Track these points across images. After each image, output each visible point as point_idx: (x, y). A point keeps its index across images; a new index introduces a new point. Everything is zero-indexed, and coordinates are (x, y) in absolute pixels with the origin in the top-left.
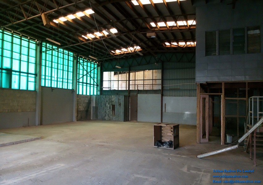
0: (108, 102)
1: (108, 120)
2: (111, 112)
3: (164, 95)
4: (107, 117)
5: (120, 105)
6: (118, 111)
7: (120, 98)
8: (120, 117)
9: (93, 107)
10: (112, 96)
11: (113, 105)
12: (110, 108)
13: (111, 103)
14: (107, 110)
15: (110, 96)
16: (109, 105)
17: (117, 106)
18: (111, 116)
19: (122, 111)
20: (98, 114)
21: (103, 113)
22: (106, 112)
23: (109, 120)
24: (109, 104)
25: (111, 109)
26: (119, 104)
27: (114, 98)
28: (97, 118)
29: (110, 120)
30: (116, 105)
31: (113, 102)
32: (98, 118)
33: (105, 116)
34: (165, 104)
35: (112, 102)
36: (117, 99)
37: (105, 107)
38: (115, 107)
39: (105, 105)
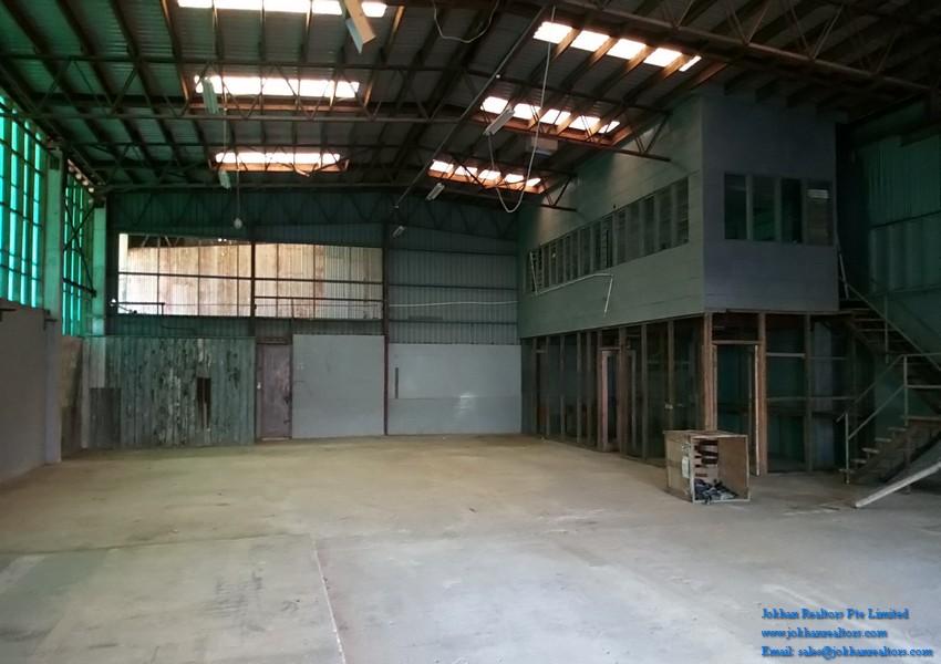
0: (175, 367)
1: (177, 442)
2: (192, 409)
3: (391, 340)
4: (170, 431)
5: (236, 376)
6: (226, 403)
7: (238, 351)
8: (236, 428)
9: (93, 391)
10: (195, 343)
11: (200, 381)
12: (185, 393)
13: (190, 372)
14: (170, 400)
15: (184, 343)
16: (178, 382)
17: (222, 382)
18: (192, 427)
19: (245, 403)
20: (123, 422)
21: (146, 415)
22: (163, 410)
23: (183, 442)
24: (178, 375)
25: (193, 398)
26: (232, 372)
27: (205, 350)
28: (118, 439)
29: (186, 444)
30: (214, 380)
31: (198, 368)
32: (124, 438)
33: (162, 426)
34: (397, 369)
35: (194, 368)
36: (223, 355)
37: (161, 387)
38: (214, 386)
39: (161, 380)
